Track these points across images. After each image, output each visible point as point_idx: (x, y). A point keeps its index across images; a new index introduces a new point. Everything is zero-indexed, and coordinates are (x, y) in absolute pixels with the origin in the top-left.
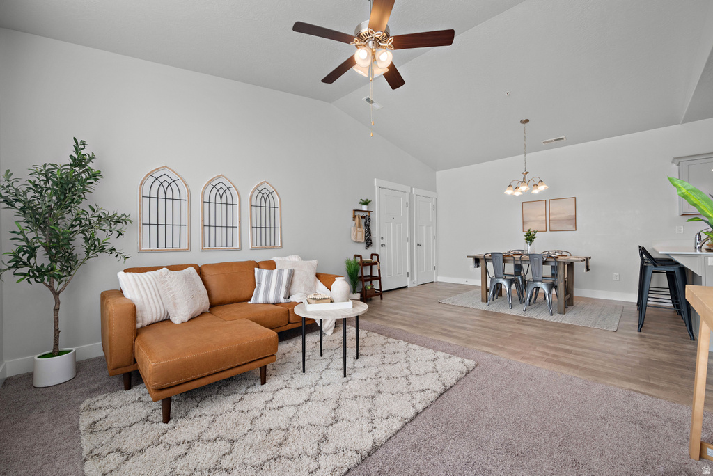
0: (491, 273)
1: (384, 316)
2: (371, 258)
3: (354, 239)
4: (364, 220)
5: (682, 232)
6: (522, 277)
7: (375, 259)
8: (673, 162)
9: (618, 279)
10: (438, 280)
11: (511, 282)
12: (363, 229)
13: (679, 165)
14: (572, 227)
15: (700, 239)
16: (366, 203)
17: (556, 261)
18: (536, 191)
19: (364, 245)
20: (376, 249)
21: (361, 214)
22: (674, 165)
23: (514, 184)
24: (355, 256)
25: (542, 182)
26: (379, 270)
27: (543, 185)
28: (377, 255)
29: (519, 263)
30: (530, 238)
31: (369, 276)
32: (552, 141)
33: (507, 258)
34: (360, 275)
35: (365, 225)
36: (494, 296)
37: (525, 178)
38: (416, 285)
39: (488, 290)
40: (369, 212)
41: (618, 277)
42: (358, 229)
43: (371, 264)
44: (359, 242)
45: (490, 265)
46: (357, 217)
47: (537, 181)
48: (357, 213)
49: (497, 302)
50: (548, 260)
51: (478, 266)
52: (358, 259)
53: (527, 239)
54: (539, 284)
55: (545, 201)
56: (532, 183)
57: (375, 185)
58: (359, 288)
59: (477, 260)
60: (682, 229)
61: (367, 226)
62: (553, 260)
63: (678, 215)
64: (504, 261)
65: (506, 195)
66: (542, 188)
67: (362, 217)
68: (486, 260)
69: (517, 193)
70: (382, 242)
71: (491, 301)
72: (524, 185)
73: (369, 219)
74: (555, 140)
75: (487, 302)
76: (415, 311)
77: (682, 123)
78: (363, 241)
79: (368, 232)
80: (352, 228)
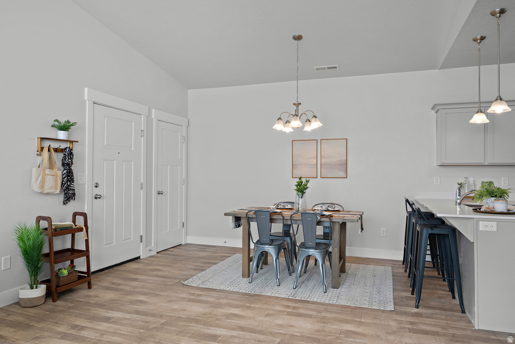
0: (255, 237)
1: (83, 328)
2: (74, 221)
3: (36, 188)
4: (61, 155)
5: (439, 183)
6: (291, 239)
7: (80, 221)
8: (433, 108)
9: (385, 235)
10: (188, 242)
11: (279, 249)
12: (59, 172)
13: (436, 112)
14: (342, 174)
15: (460, 195)
16: (65, 127)
17: (331, 221)
18: (308, 128)
19: (62, 198)
20: (84, 203)
21: (55, 145)
22: (433, 112)
23: (285, 117)
24: (39, 219)
25: (316, 117)
26: (87, 241)
27: (316, 121)
28: (84, 215)
29: (289, 223)
30: (301, 189)
31: (68, 250)
32: (325, 69)
33: (275, 217)
34: (46, 250)
35: (63, 165)
36: (258, 267)
37: (297, 111)
38: (154, 253)
39: (250, 260)
40: (72, 142)
41: (385, 233)
42: (48, 171)
43: (72, 231)
44: (48, 194)
45: (254, 226)
46: (46, 150)
47: (310, 116)
48: (46, 144)
49: (262, 274)
50: (323, 219)
51: (239, 226)
52: (44, 224)
53: (298, 190)
54: (312, 252)
55: (316, 140)
56: (304, 117)
57: (86, 98)
58: (44, 275)
59: (237, 219)
60: (439, 181)
61: (67, 165)
62: (327, 219)
63: (435, 165)
64: (272, 220)
65: (275, 130)
66: (316, 125)
67: (56, 150)
68: (249, 220)
69: (288, 129)
70: (97, 191)
71: (255, 274)
72: (296, 120)
73: (71, 153)
74: (329, 68)
75: (249, 276)
76: (142, 308)
77: (439, 69)
78: (58, 191)
79: (69, 176)
80: (35, 170)
